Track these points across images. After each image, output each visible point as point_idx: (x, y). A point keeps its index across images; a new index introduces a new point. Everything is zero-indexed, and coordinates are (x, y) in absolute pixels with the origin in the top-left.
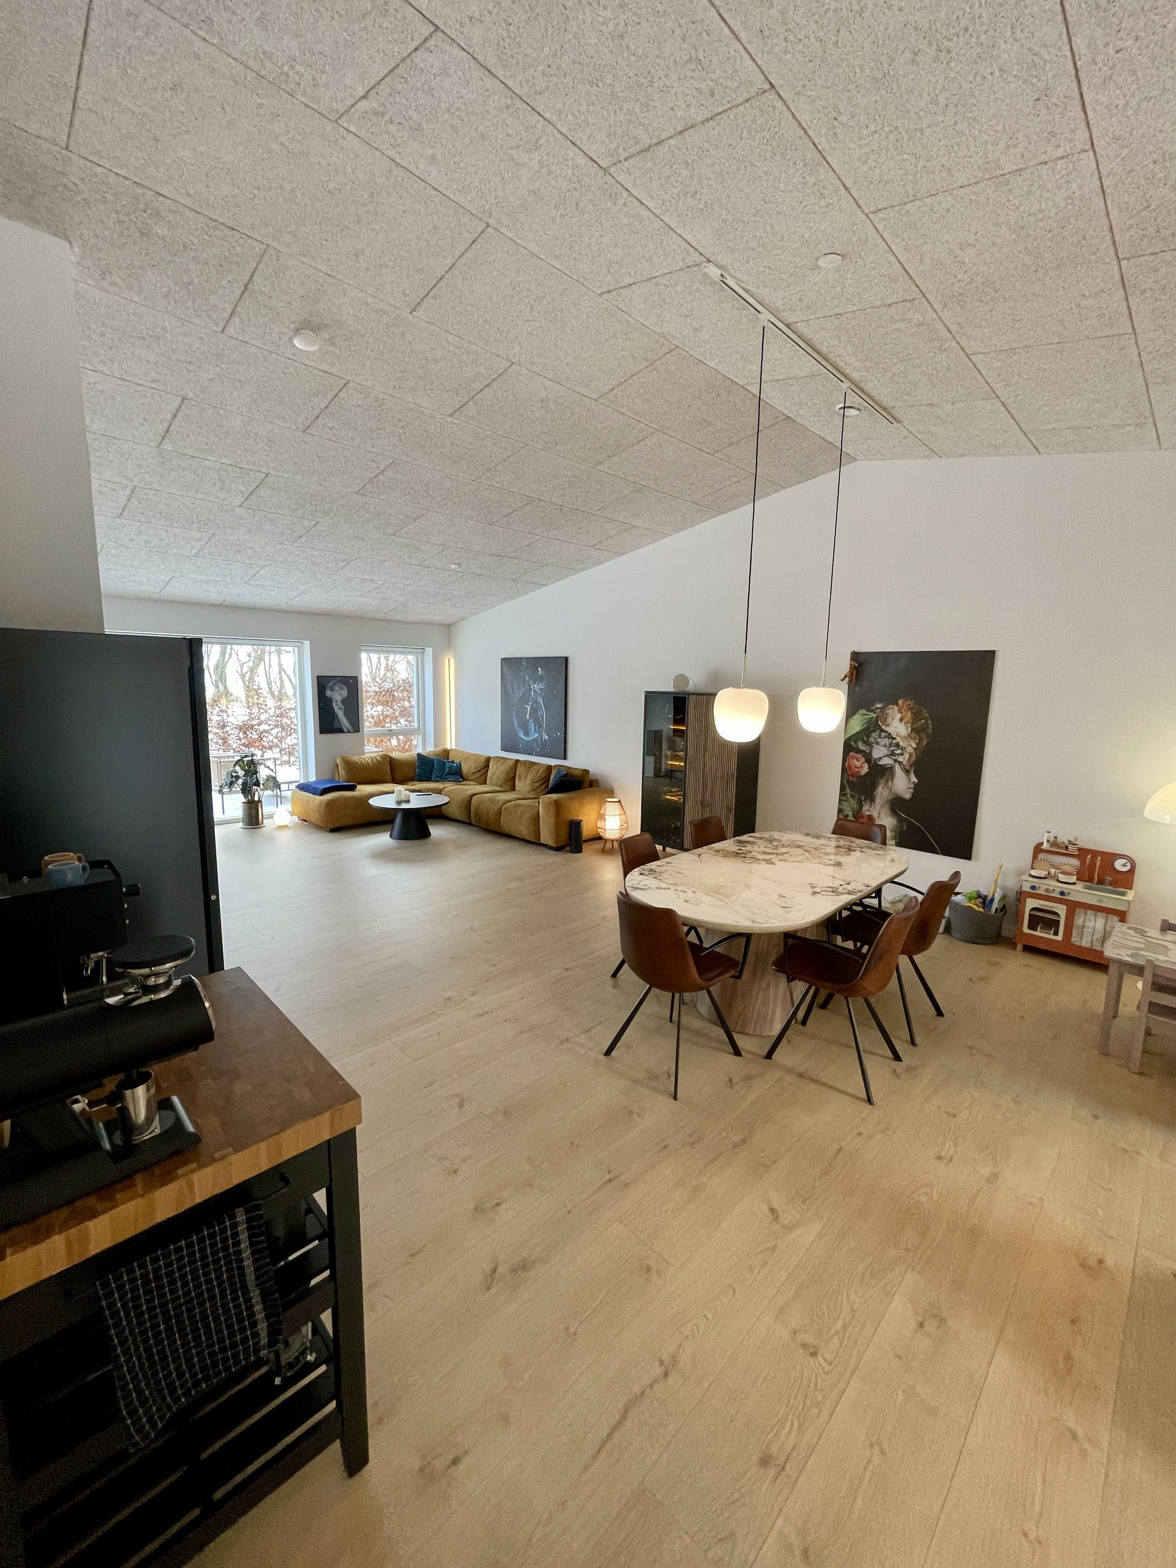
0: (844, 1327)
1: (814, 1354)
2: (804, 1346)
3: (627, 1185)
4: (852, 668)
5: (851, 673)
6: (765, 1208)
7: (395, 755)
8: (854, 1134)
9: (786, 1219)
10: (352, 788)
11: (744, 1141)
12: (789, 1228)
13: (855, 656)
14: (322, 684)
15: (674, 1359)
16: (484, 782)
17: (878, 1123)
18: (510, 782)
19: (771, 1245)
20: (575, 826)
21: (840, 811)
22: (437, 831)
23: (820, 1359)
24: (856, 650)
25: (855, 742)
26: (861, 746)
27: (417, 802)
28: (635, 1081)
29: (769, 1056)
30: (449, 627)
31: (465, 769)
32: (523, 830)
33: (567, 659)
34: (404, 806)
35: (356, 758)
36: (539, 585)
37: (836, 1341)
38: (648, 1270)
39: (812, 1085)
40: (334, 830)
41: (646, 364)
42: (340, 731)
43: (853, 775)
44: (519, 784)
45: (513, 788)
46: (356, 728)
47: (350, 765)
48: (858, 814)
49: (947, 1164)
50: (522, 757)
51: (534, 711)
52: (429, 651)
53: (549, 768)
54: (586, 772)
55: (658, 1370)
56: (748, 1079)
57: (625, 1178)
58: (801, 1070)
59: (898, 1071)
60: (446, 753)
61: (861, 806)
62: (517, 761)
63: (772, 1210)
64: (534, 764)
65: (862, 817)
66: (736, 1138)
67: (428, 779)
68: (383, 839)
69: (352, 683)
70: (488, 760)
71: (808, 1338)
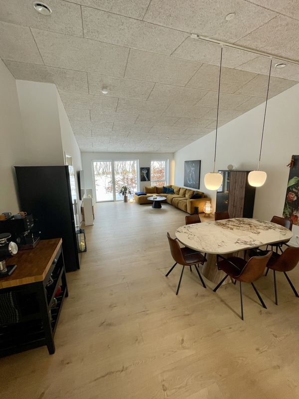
0: (179, 388)
1: (165, 390)
2: (163, 385)
3: (147, 314)
4: (292, 161)
5: (291, 163)
6: (181, 338)
7: (158, 187)
8: (228, 327)
9: (185, 344)
10: (146, 194)
11: (188, 315)
12: (184, 348)
13: (294, 157)
14: (142, 169)
15: (126, 368)
16: (179, 194)
17: (240, 327)
18: (184, 195)
19: (174, 351)
20: (196, 209)
21: (284, 212)
22: (163, 207)
23: (166, 393)
24: (294, 155)
25: (292, 188)
26: (294, 190)
27: (159, 199)
28: (170, 286)
29: (215, 290)
30: (174, 153)
31: (175, 190)
32: (183, 209)
33: (200, 161)
34: (155, 200)
35: (148, 187)
36: (194, 140)
37: (174, 391)
38: (137, 340)
39: (224, 305)
40: (141, 204)
41: (195, 72)
42: (146, 181)
43: (290, 200)
44: (186, 196)
45: (185, 196)
46: (149, 180)
47: (147, 189)
48: (291, 214)
49: (260, 353)
50: (188, 188)
51: (192, 175)
52: (168, 160)
53: (194, 191)
54: (203, 193)
55: (121, 368)
56: (203, 296)
57: (148, 312)
58: (223, 299)
59: (263, 312)
60: (171, 186)
61: (293, 212)
62: (186, 189)
63: (183, 340)
64: (190, 190)
65: (293, 216)
66: (187, 313)
67: (165, 193)
68: (150, 207)
69: (148, 169)
70: (180, 188)
71: (166, 385)
